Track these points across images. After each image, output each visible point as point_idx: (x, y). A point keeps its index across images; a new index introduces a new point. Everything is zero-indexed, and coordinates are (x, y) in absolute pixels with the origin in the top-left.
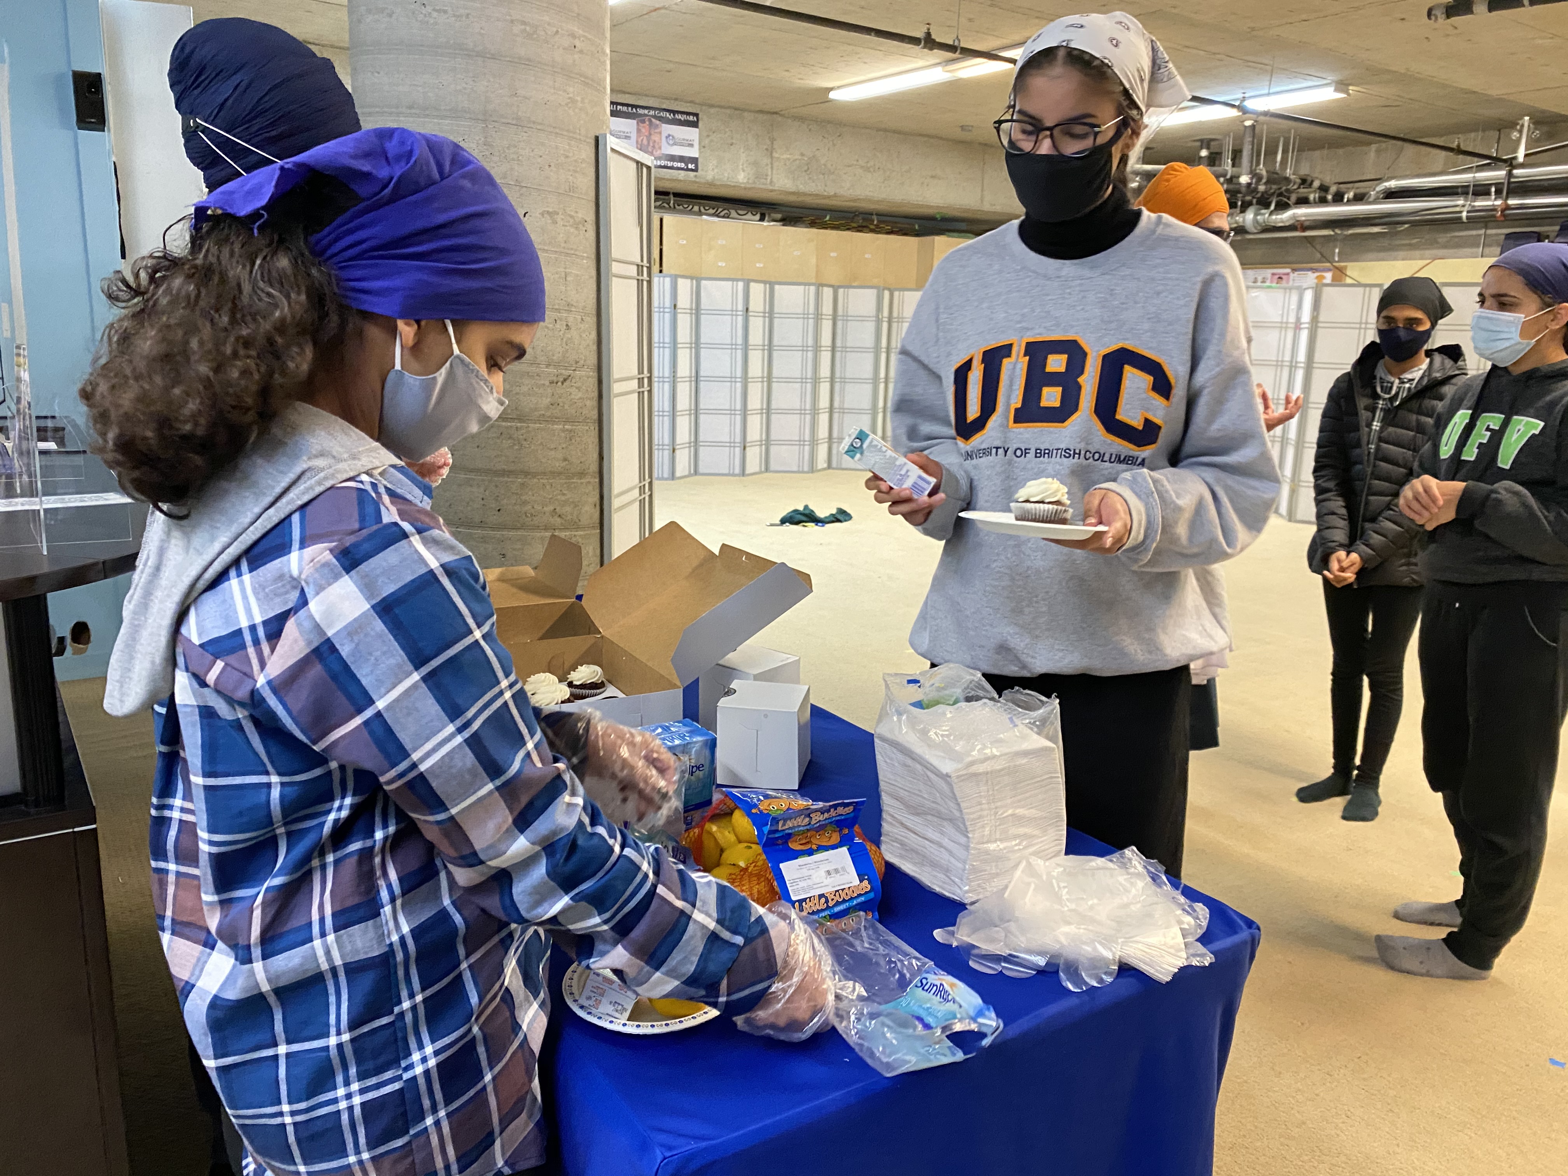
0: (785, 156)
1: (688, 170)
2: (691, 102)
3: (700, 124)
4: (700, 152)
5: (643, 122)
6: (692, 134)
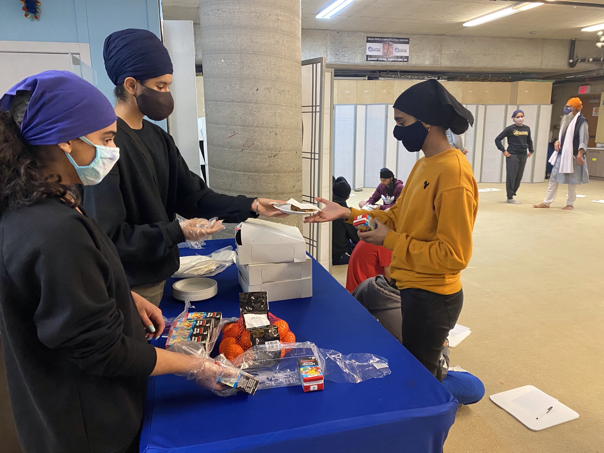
0: (447, 52)
1: (404, 61)
2: (406, 34)
3: (410, 43)
4: (410, 54)
5: (386, 44)
6: (406, 47)
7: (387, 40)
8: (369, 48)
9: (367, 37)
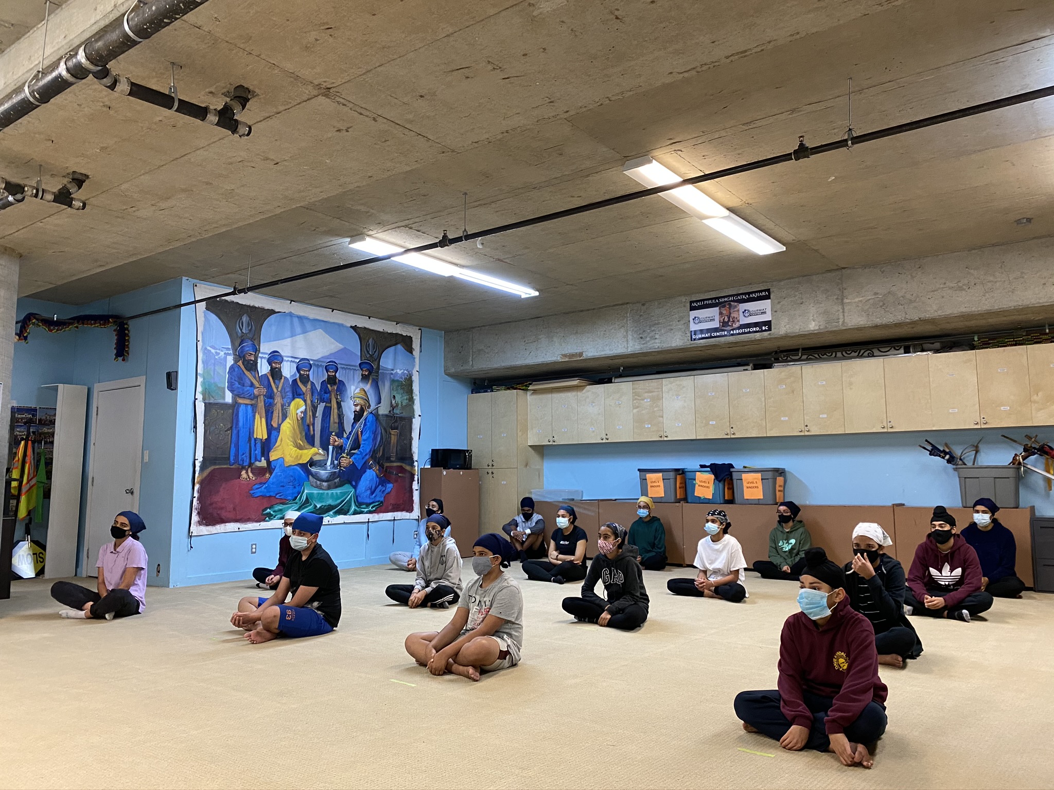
1: (762, 331)
2: (763, 282)
3: (772, 296)
4: (773, 316)
5: (724, 306)
6: (766, 304)
7: (726, 299)
8: (693, 319)
9: (691, 302)
